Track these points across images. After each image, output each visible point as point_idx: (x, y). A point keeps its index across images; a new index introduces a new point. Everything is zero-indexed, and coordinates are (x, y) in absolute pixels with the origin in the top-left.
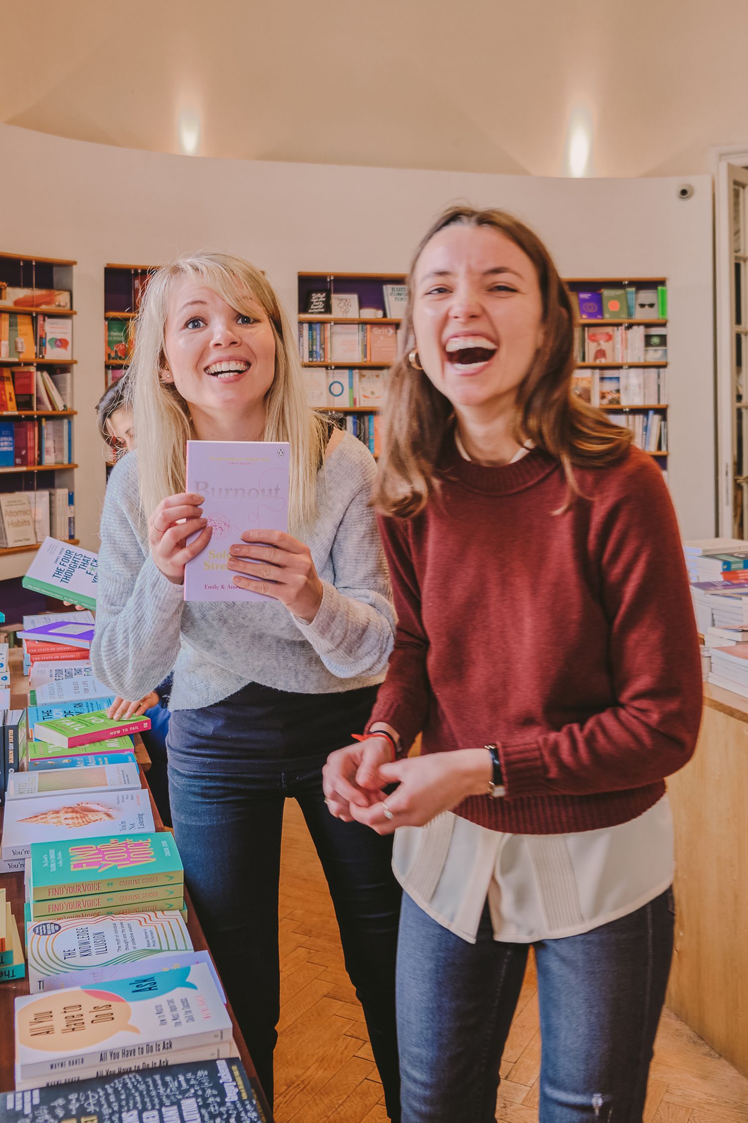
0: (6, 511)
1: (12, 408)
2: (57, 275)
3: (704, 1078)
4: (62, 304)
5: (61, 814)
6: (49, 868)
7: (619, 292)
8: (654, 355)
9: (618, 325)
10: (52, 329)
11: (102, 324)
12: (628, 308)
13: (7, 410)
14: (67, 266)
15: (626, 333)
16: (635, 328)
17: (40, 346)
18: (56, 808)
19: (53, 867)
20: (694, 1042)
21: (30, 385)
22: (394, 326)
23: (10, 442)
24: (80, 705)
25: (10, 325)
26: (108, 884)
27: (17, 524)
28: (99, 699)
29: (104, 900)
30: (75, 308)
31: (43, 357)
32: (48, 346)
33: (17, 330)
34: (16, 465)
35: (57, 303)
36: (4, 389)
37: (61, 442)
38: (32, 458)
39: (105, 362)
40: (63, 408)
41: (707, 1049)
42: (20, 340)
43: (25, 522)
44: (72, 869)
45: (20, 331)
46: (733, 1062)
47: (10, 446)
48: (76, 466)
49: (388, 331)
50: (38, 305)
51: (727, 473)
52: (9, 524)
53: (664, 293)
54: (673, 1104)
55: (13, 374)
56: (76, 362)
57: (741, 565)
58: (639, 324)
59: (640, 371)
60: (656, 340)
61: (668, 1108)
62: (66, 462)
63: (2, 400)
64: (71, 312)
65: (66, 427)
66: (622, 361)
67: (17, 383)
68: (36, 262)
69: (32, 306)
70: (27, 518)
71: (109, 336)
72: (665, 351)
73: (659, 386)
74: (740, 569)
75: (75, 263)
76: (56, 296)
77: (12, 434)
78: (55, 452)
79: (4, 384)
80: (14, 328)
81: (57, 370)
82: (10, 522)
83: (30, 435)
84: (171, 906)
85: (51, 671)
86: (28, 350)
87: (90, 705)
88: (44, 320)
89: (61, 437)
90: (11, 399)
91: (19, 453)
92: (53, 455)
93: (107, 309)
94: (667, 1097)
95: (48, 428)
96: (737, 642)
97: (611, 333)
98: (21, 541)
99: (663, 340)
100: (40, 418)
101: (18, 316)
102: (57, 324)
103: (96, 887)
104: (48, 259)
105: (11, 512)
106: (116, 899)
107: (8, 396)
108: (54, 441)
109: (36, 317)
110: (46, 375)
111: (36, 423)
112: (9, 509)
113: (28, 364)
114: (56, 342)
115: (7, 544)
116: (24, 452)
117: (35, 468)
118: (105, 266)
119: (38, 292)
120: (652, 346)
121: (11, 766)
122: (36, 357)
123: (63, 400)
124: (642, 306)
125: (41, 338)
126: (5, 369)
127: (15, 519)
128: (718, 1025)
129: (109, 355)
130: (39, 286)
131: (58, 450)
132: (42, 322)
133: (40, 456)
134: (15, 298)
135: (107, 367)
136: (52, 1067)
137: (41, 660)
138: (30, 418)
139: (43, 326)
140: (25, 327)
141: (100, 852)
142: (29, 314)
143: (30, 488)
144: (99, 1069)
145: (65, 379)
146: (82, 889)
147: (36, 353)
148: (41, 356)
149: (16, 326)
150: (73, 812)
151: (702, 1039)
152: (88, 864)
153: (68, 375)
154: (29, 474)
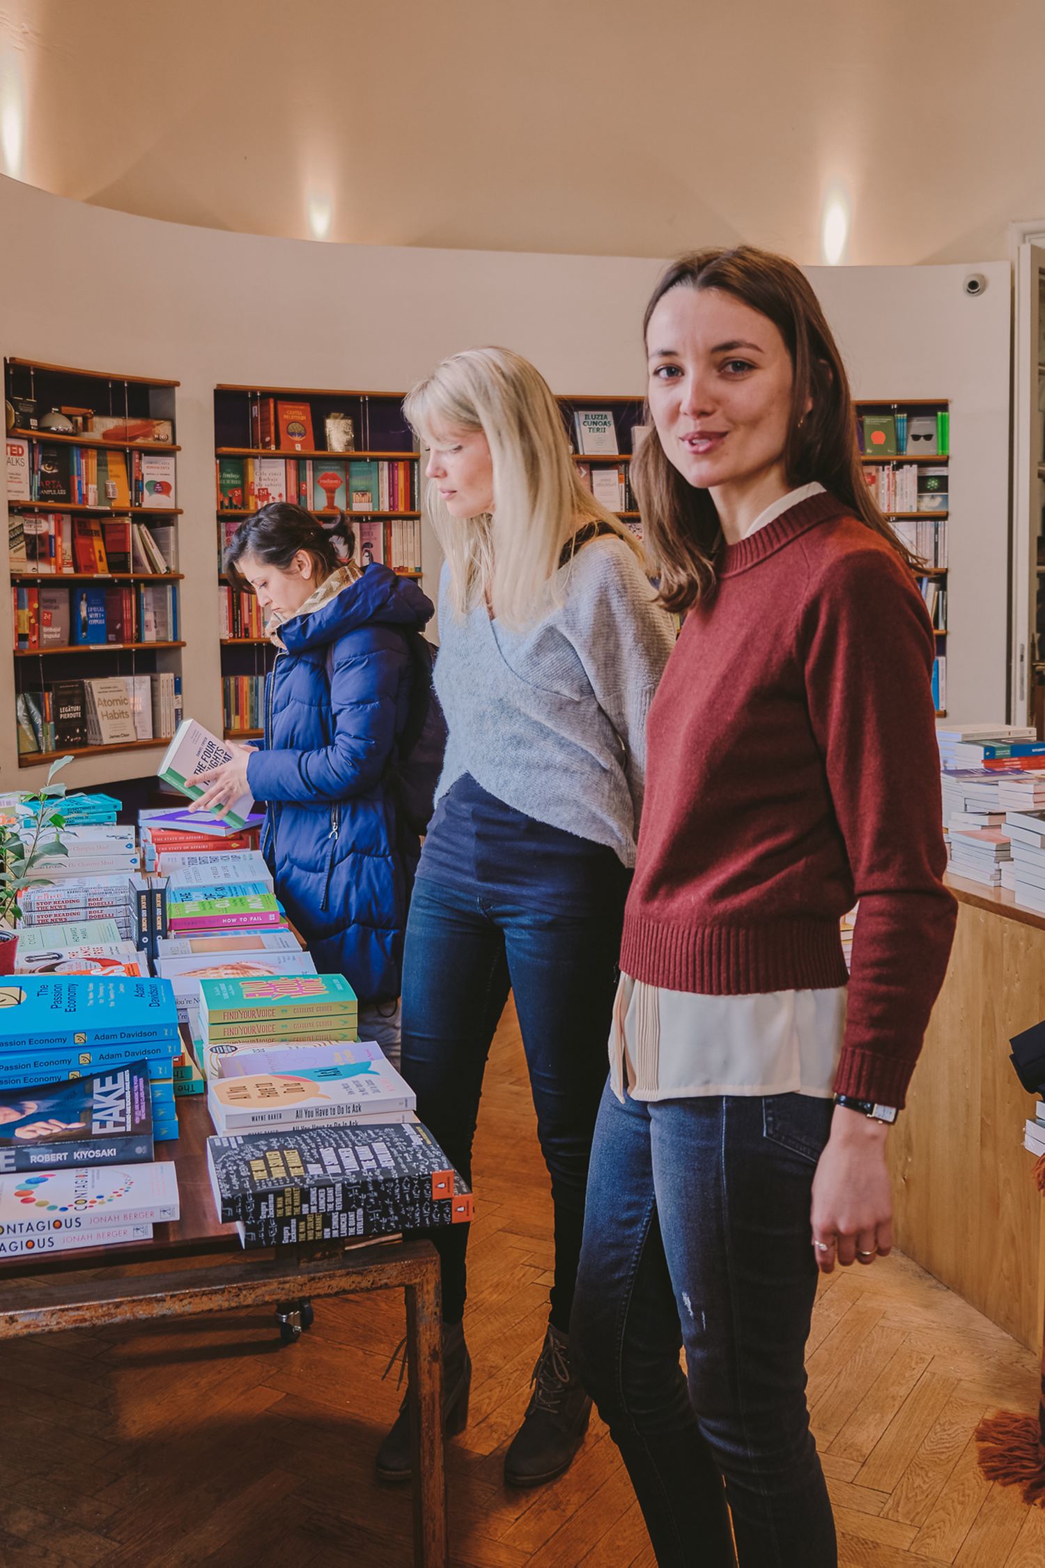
0: (99, 699)
1: (103, 570)
2: (154, 399)
3: (926, 1307)
4: (162, 437)
5: (221, 970)
6: (221, 996)
7: (885, 420)
8: (930, 504)
9: (884, 463)
10: (152, 470)
11: (211, 464)
12: (897, 440)
13: (97, 572)
14: (168, 388)
15: (894, 474)
16: (906, 467)
17: (136, 491)
18: (215, 965)
19: (226, 996)
20: (920, 1276)
21: (124, 541)
22: (588, 466)
23: (102, 613)
24: (222, 889)
25: (99, 465)
26: (283, 1011)
27: (113, 716)
28: (243, 883)
29: (278, 1027)
30: (178, 443)
31: (140, 505)
32: (146, 492)
33: (107, 471)
34: (109, 642)
35: (156, 436)
36: (92, 546)
37: (165, 614)
38: (129, 632)
39: (217, 511)
40: (166, 571)
41: (934, 1282)
42: (111, 483)
43: (123, 713)
44: (245, 997)
45: (111, 471)
46: (961, 1292)
47: (102, 618)
48: (184, 644)
49: (581, 472)
50: (135, 438)
51: (1022, 657)
52: (103, 716)
53: (945, 422)
54: (888, 1328)
55: (103, 526)
56: (181, 512)
57: (1008, 752)
58: (911, 463)
59: (913, 524)
60: (933, 484)
61: (883, 1331)
62: (171, 639)
63: (91, 560)
64: (174, 447)
65: (169, 595)
66: (889, 510)
67: (109, 538)
68: (128, 383)
69: (125, 440)
70: (123, 708)
71: (221, 478)
72: (946, 498)
73: (936, 544)
74: (1006, 756)
75: (178, 384)
76: (154, 427)
77: (103, 604)
78: (156, 627)
79: (92, 540)
80: (103, 468)
81: (160, 522)
82: (104, 713)
83: (126, 604)
84: (345, 1036)
85: (183, 859)
86: (121, 496)
87: (232, 889)
88: (140, 458)
89: (165, 607)
90: (101, 559)
91: (112, 628)
92: (154, 630)
93: (218, 444)
94: (882, 1322)
95: (148, 597)
96: (983, 826)
97: (874, 474)
98: (118, 736)
99: (943, 483)
100: (138, 582)
101: (108, 452)
102: (156, 463)
103: (271, 1013)
104: (144, 379)
105: (105, 701)
106: (290, 1026)
107: (97, 555)
108: (155, 613)
109: (130, 454)
110: (144, 528)
111: (133, 590)
112: (102, 696)
113: (121, 514)
114: (155, 486)
115: (101, 740)
116: (118, 626)
117: (133, 646)
118: (215, 388)
119: (132, 422)
120: (929, 491)
121: (159, 933)
122: (131, 506)
123: (166, 560)
124: (916, 438)
125: (137, 480)
126: (92, 520)
127: (110, 709)
128: (945, 1256)
129: (222, 503)
130: (133, 414)
131: (161, 624)
132: (137, 461)
133: (139, 631)
134: (103, 430)
135: (221, 518)
136: (253, 1119)
137: (168, 851)
138: (125, 583)
139: (139, 465)
140: (117, 468)
141: (271, 985)
142: (121, 450)
143: (127, 672)
144: (295, 1125)
145: (167, 535)
146: (257, 1015)
147: (131, 501)
148: (137, 504)
149: (106, 465)
150: (233, 968)
151: (930, 1273)
152: (260, 994)
153: (172, 529)
154: (125, 653)
